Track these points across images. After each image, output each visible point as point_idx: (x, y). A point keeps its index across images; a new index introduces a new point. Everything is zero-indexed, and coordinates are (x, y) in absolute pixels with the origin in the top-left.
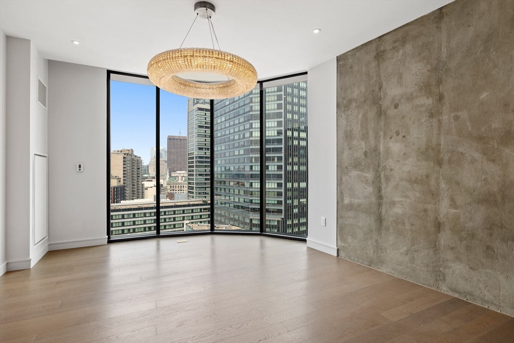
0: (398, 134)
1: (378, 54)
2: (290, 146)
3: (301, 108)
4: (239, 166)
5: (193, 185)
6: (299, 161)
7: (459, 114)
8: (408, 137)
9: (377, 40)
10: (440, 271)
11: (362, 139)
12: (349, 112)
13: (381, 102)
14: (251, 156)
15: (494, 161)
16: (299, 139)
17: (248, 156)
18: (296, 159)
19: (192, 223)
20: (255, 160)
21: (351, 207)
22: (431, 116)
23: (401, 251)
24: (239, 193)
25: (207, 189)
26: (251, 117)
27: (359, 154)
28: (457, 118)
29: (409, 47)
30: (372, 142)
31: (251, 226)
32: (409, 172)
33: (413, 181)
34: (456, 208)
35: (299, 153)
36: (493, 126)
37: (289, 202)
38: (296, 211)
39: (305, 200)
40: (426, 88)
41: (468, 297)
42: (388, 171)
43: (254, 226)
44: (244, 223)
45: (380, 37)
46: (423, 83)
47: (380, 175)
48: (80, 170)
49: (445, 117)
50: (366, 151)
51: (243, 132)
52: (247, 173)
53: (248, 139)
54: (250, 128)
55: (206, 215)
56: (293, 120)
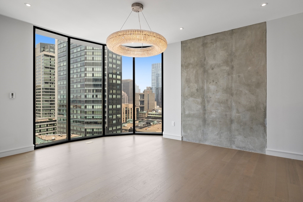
0: (213, 81)
1: (203, 44)
2: (111, 83)
3: (117, 61)
4: (77, 95)
5: (40, 108)
6: (116, 92)
7: (240, 75)
8: (218, 83)
9: (203, 37)
10: (232, 140)
11: (196, 83)
12: (188, 70)
13: (205, 66)
14: (85, 88)
15: (253, 94)
16: (116, 79)
17: (83, 89)
18: (114, 91)
19: (40, 135)
20: (88, 91)
21: (189, 116)
22: (229, 74)
23: (215, 134)
24: (77, 112)
25: (51, 111)
26: (86, 64)
27: (194, 90)
28: (239, 76)
29: (218, 44)
30: (201, 84)
31: (86, 133)
32: (219, 98)
33: (221, 102)
34: (239, 113)
35: (116, 87)
36: (253, 80)
37: (111, 117)
38: (114, 122)
39: (120, 115)
40: (226, 62)
41: (244, 149)
42: (209, 98)
43: (87, 133)
44: (81, 132)
45: (204, 36)
46: (225, 60)
47: (205, 100)
48: (12, 97)
49: (234, 76)
50: (197, 89)
51: (80, 73)
52: (83, 99)
53: (84, 78)
54: (84, 71)
55: (51, 128)
56: (112, 68)
